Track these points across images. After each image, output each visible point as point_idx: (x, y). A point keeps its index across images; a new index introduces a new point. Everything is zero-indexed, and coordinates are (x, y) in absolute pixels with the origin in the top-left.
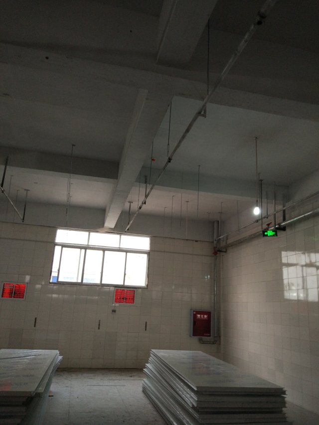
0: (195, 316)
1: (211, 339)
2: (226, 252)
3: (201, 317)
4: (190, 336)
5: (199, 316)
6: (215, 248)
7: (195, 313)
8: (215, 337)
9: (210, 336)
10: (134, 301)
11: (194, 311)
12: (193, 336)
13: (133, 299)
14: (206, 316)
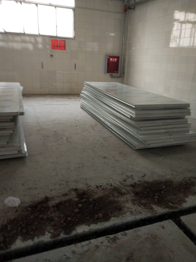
0: (109, 60)
1: (118, 74)
2: (134, 9)
3: (112, 60)
4: (105, 73)
5: (111, 59)
6: (125, 6)
7: (108, 57)
8: (121, 73)
9: (118, 73)
10: (65, 48)
11: (108, 56)
12: (107, 73)
13: (65, 47)
14: (116, 59)
